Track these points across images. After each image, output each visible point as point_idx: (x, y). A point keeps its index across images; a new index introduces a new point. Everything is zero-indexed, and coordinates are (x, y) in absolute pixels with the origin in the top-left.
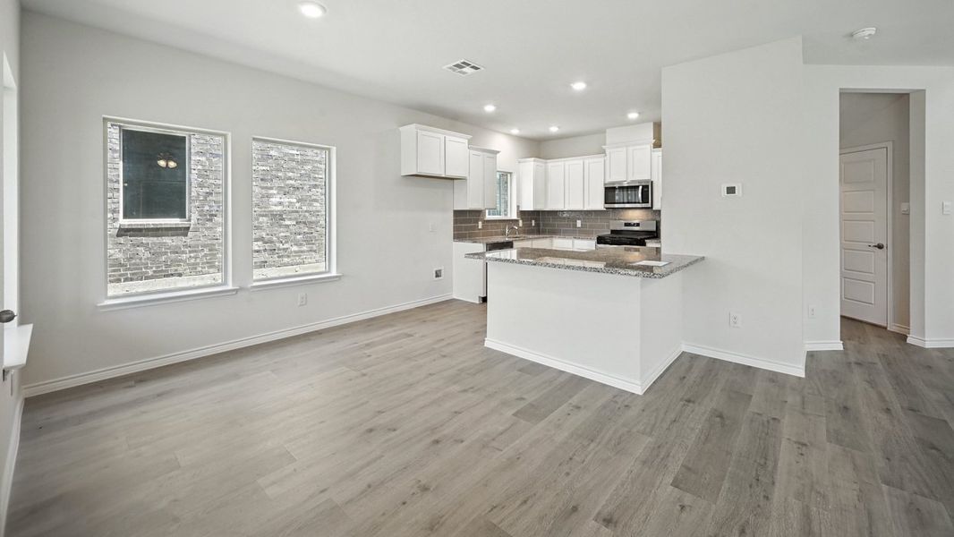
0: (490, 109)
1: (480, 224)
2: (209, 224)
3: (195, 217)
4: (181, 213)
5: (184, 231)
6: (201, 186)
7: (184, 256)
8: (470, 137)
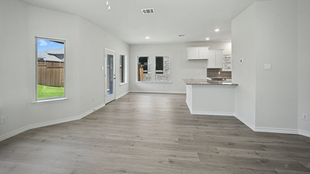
0: (208, 39)
1: (219, 73)
2: (166, 72)
3: (164, 70)
4: (162, 70)
5: (162, 73)
6: (165, 64)
7: (162, 78)
8: (209, 47)
